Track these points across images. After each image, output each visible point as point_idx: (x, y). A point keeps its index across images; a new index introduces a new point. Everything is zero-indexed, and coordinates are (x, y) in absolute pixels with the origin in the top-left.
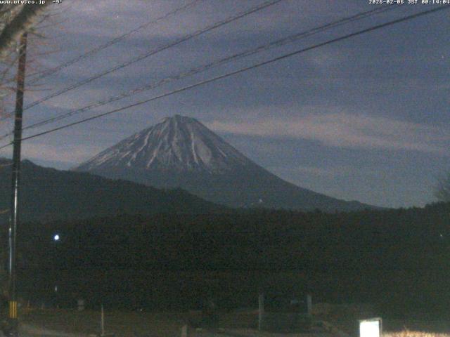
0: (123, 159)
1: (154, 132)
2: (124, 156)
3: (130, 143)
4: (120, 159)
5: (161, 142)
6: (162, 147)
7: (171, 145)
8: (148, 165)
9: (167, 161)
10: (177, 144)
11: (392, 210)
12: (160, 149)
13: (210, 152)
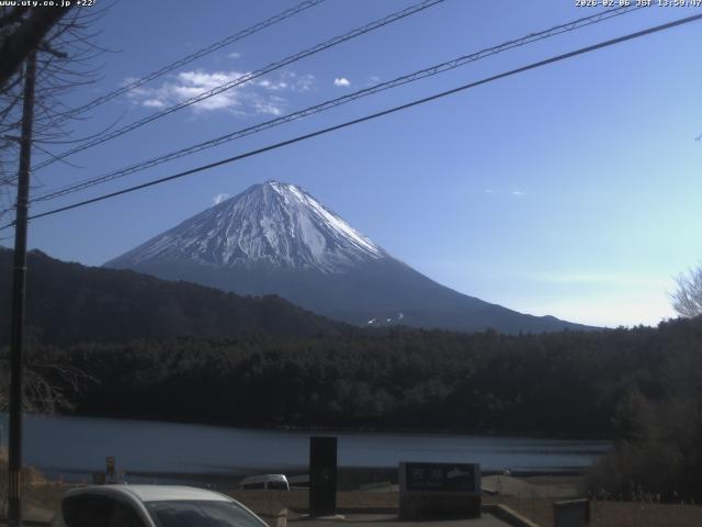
0: (186, 249)
1: (235, 208)
2: (187, 246)
3: (197, 224)
4: (182, 250)
5: (245, 223)
6: (248, 231)
7: (262, 229)
8: (226, 260)
9: (256, 254)
10: (271, 225)
11: (606, 331)
12: (245, 233)
13: (323, 239)
